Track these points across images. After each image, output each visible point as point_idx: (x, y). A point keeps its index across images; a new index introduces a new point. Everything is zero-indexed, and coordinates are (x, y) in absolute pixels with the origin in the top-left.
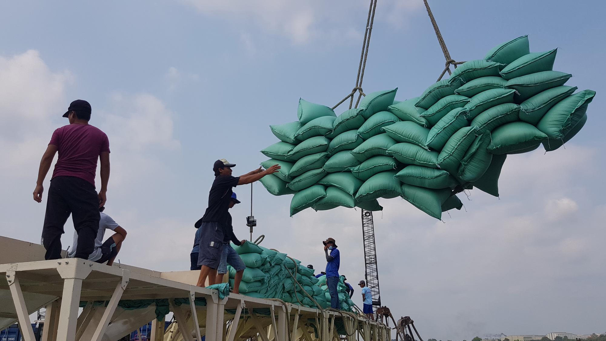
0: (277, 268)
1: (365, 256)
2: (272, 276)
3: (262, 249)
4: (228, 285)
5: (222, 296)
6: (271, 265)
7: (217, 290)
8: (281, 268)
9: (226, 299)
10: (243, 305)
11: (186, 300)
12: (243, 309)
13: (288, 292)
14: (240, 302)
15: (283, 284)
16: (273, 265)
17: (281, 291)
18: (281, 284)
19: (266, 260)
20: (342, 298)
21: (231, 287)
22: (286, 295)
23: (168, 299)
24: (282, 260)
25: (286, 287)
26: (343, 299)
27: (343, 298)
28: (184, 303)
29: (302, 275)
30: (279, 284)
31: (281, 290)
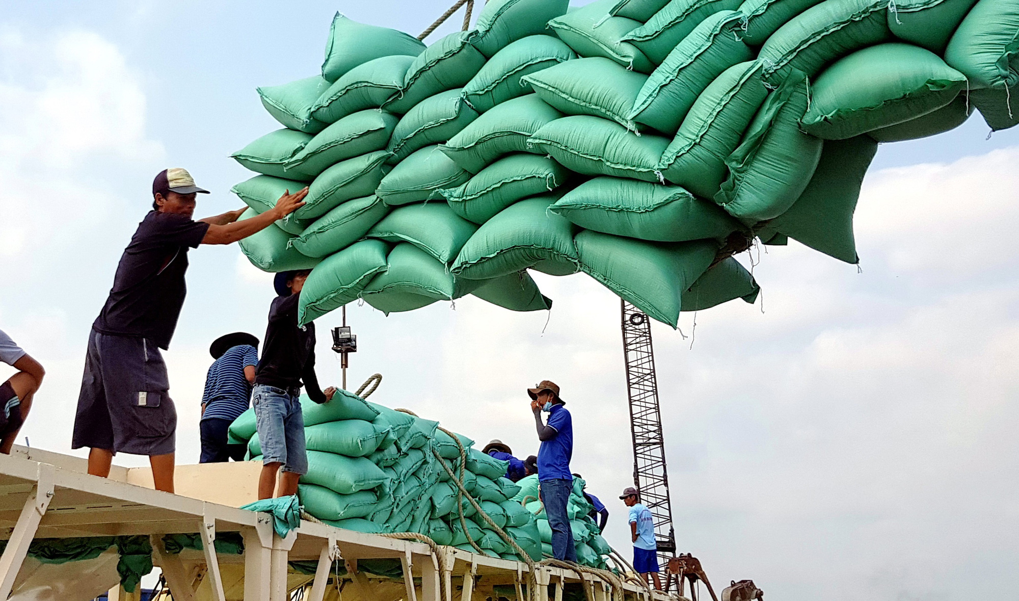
0: (415, 457)
1: (633, 425)
2: (402, 478)
3: (376, 408)
4: (297, 500)
5: (281, 529)
6: (399, 450)
7: (269, 515)
8: (425, 457)
9: (292, 536)
10: (332, 552)
11: (193, 539)
12: (334, 563)
13: (445, 518)
14: (327, 543)
15: (431, 499)
16: (404, 449)
17: (426, 516)
18: (425, 498)
19: (387, 438)
20: (581, 534)
21: (303, 507)
22: (438, 526)
23: (148, 537)
24: (426, 437)
25: (438, 506)
26: (583, 537)
27: (583, 535)
28: (187, 546)
29: (477, 475)
30: (420, 498)
31: (425, 514)
